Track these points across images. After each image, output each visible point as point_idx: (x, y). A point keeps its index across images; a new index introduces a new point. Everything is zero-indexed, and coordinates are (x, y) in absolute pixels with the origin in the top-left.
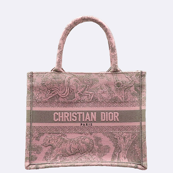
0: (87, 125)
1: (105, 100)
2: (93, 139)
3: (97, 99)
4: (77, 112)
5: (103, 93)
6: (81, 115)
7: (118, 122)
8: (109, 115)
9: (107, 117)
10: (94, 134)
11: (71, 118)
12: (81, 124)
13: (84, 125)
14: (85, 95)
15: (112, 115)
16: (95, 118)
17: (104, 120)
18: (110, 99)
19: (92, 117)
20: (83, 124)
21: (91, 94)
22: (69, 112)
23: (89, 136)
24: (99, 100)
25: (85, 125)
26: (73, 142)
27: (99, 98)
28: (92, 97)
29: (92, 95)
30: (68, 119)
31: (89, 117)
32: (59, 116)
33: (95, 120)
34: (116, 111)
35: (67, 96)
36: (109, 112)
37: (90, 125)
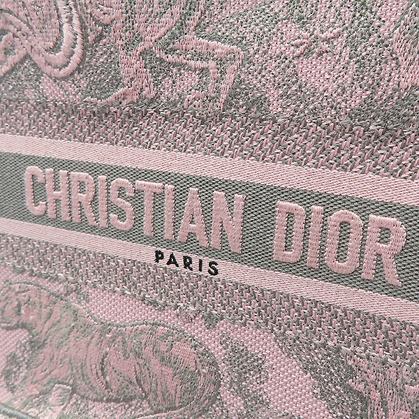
0: (187, 265)
1: (314, 112)
2: (218, 352)
3: (260, 102)
4: (135, 174)
5: (307, 53)
6: (158, 197)
7: (392, 290)
8: (333, 231)
9: (313, 242)
10: (223, 326)
11: (102, 207)
12: (158, 253)
13: (172, 260)
14: (182, 65)
15: (355, 235)
16: (234, 231)
17: (292, 255)
18: (355, 103)
19: (216, 225)
20: (167, 258)
21: (220, 62)
22: (94, 169)
23: (198, 329)
24: (275, 108)
25: (180, 262)
26: (113, 339)
27: (273, 94)
28: (226, 85)
29: (230, 68)
30: (89, 214)
31: (199, 218)
32: (49, 185)
33: (235, 247)
34: (387, 208)
35: (79, 70)
36: (332, 202)
37: (205, 272)
